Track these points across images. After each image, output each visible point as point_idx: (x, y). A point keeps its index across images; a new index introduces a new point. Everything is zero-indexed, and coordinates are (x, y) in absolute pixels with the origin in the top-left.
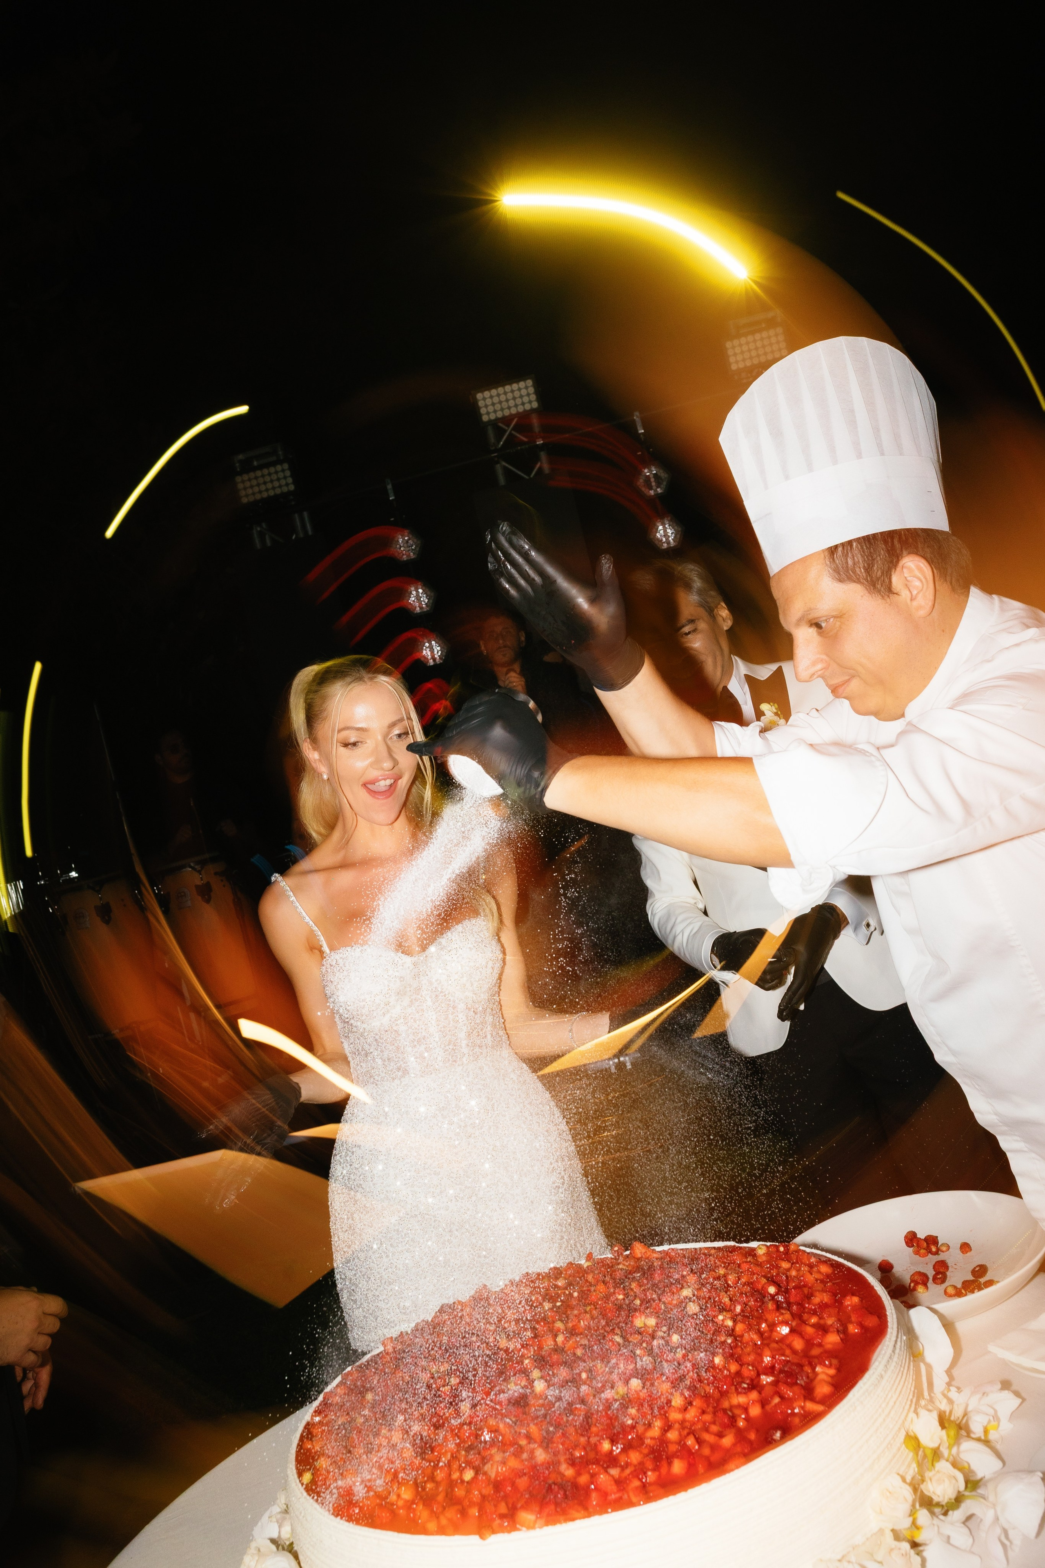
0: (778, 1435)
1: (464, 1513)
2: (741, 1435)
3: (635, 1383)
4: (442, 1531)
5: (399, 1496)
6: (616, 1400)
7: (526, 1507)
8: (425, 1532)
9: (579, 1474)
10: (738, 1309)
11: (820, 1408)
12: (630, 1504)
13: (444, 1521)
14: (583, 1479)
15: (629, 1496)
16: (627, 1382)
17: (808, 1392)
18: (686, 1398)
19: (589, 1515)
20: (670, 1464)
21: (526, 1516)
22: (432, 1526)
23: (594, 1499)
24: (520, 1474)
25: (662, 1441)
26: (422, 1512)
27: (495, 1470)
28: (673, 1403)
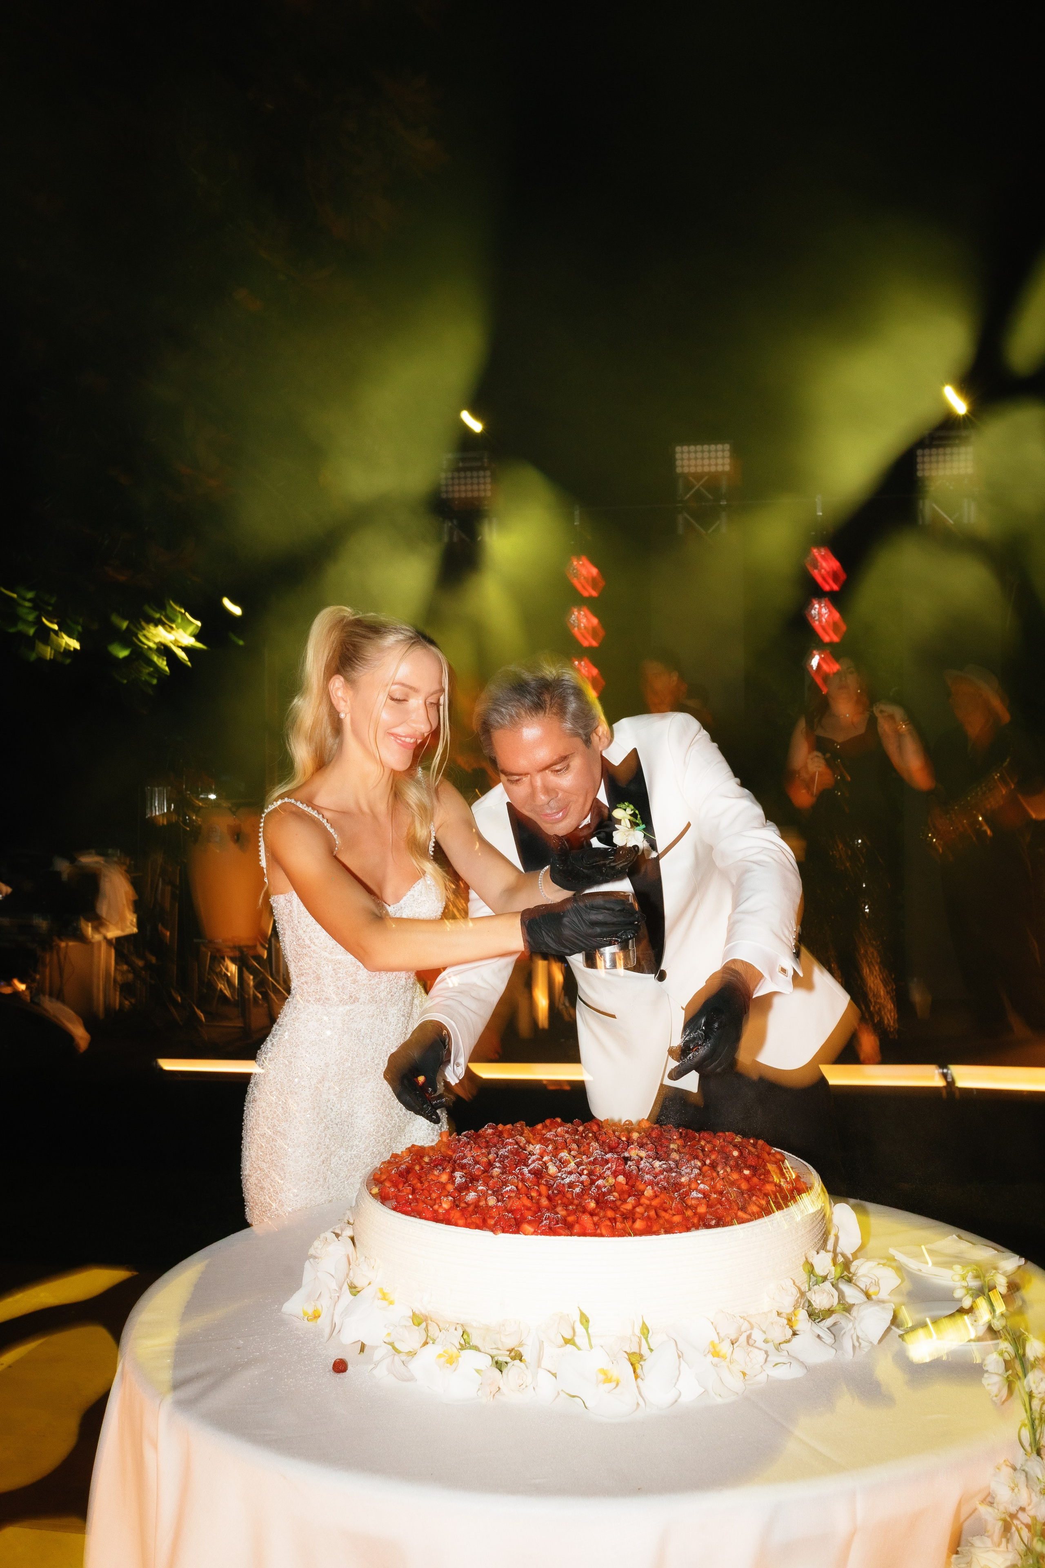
0: (713, 1222)
1: (484, 1221)
2: (686, 1219)
3: (621, 1178)
4: (467, 1225)
5: (441, 1206)
6: (605, 1187)
7: (530, 1222)
8: (456, 1225)
9: (569, 1215)
10: (708, 1162)
11: (749, 1217)
12: (602, 1235)
13: (469, 1221)
14: (571, 1219)
15: (601, 1230)
16: (615, 1177)
17: (743, 1209)
18: (655, 1192)
19: (571, 1235)
20: (634, 1222)
21: (527, 1228)
22: (461, 1222)
23: (577, 1228)
24: (528, 1209)
25: (632, 1211)
26: (456, 1214)
27: (511, 1203)
28: (645, 1193)
